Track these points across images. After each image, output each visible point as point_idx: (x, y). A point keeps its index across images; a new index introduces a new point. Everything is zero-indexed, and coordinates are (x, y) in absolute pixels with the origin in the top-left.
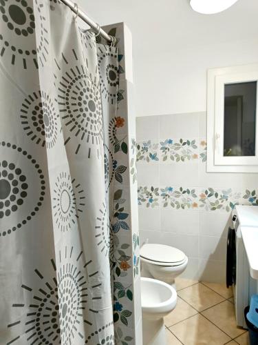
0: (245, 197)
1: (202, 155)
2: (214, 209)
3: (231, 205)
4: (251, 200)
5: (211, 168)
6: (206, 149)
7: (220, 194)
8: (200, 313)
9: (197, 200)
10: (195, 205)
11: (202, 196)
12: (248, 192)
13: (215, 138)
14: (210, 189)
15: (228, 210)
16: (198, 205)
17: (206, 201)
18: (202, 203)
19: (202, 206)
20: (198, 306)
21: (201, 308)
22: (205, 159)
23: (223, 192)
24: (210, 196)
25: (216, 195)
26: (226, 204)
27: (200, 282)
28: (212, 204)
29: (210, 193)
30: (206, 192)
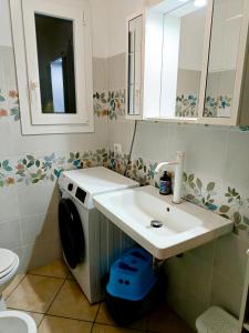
0: (70, 161)
1: (13, 111)
2: (36, 181)
3: (56, 172)
4: (76, 163)
5: (27, 129)
6: (18, 102)
7: (42, 161)
8: (46, 314)
9: (13, 174)
10: (11, 181)
11: (19, 167)
12: (72, 155)
13: (29, 87)
14: (30, 157)
15: (52, 179)
16: (15, 180)
17: (26, 173)
18: (19, 176)
19: (20, 181)
20: (39, 306)
21: (44, 307)
22: (18, 117)
23: (46, 158)
24: (30, 165)
25: (38, 163)
26: (50, 172)
27: (28, 273)
28: (33, 175)
29: (30, 162)
30: (25, 162)
